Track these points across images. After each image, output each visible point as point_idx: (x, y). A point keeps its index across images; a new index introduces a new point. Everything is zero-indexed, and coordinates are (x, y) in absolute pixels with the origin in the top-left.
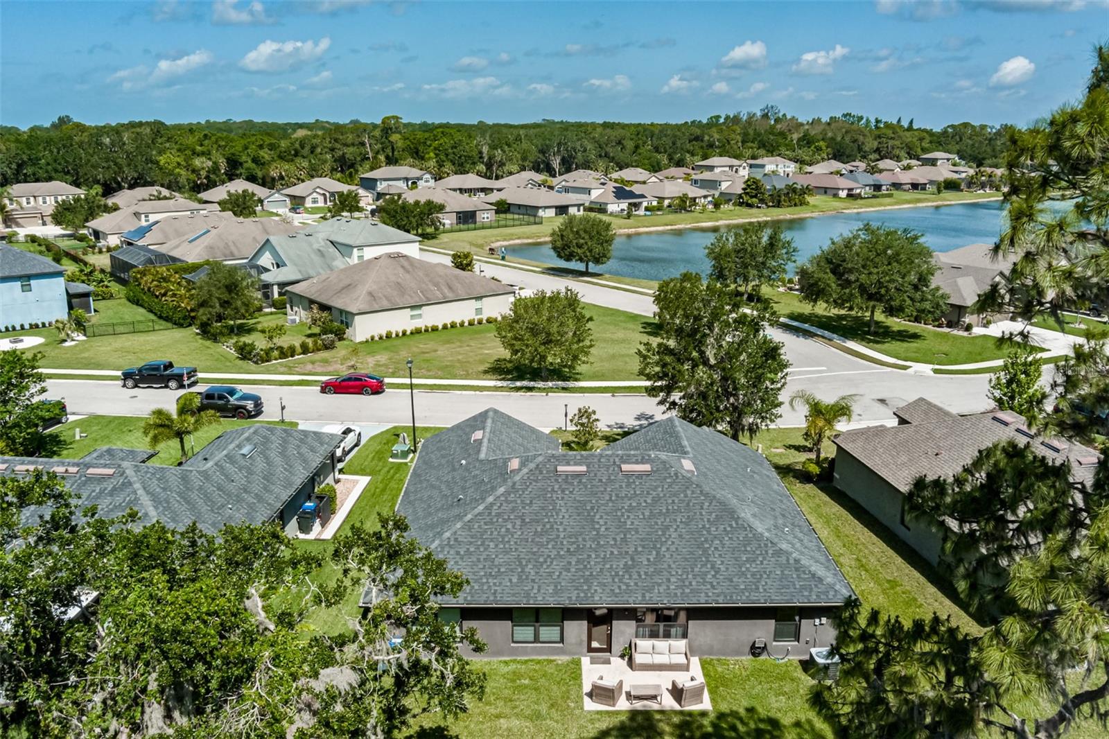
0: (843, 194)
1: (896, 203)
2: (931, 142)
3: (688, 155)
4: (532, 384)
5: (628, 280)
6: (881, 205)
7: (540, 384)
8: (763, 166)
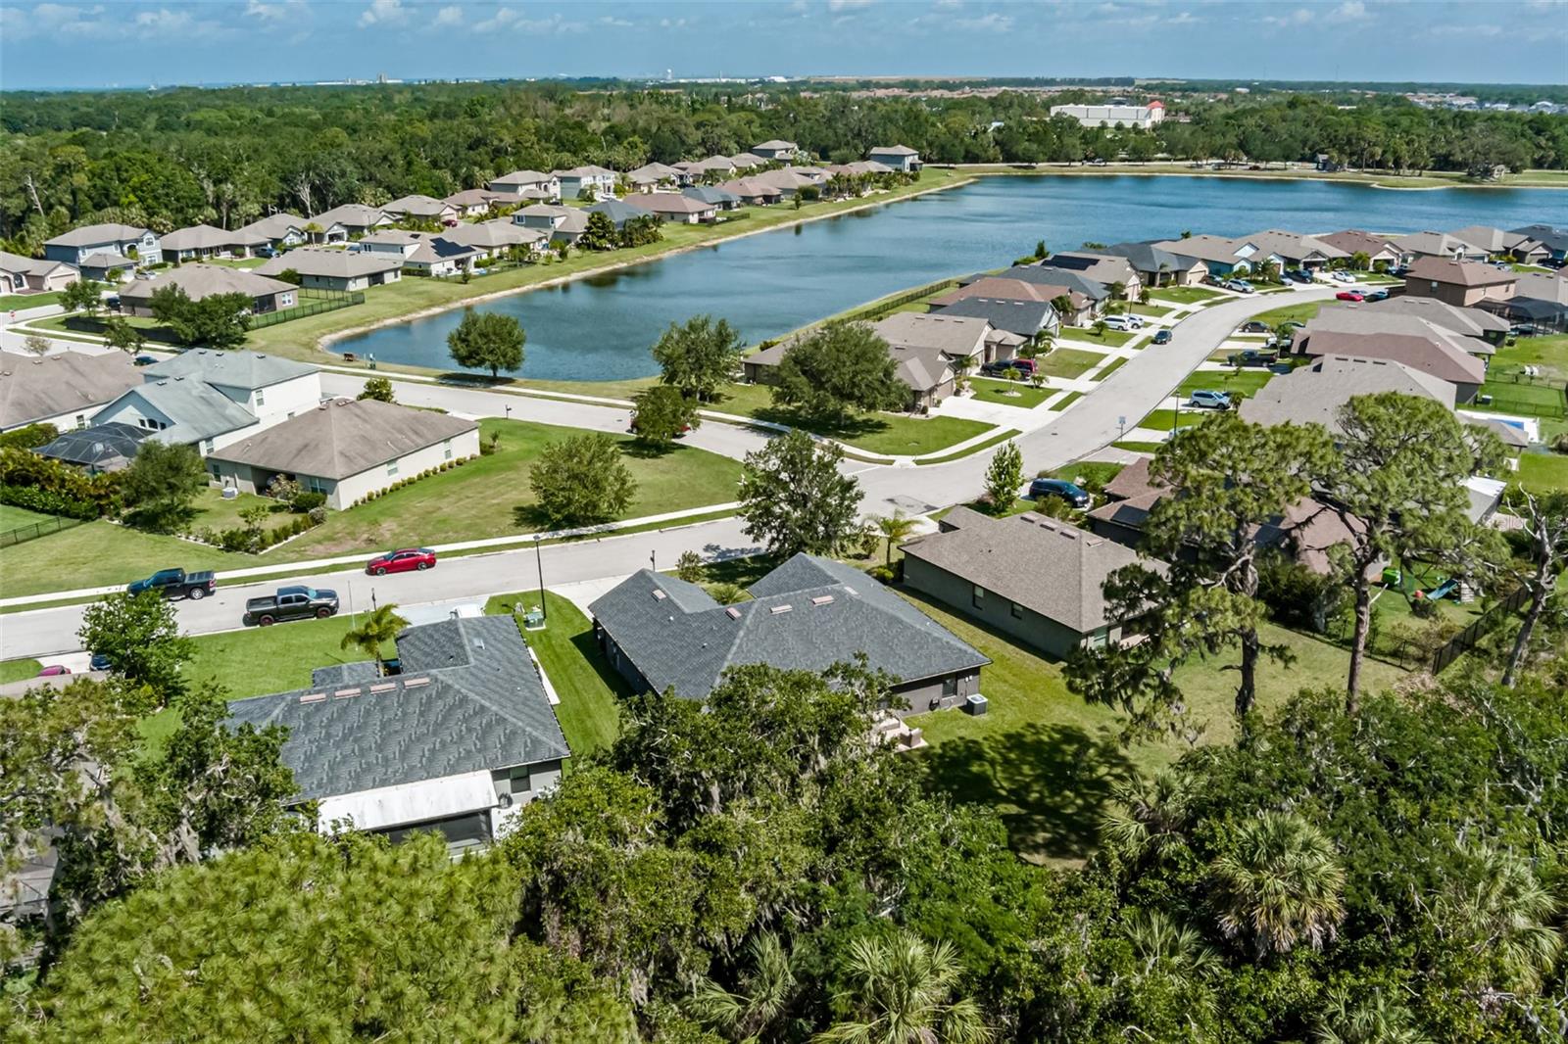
0: (694, 219)
1: (756, 227)
2: (761, 126)
3: (477, 169)
4: (575, 531)
5: (550, 383)
6: (741, 231)
7: (583, 531)
8: (577, 180)
